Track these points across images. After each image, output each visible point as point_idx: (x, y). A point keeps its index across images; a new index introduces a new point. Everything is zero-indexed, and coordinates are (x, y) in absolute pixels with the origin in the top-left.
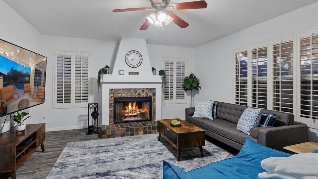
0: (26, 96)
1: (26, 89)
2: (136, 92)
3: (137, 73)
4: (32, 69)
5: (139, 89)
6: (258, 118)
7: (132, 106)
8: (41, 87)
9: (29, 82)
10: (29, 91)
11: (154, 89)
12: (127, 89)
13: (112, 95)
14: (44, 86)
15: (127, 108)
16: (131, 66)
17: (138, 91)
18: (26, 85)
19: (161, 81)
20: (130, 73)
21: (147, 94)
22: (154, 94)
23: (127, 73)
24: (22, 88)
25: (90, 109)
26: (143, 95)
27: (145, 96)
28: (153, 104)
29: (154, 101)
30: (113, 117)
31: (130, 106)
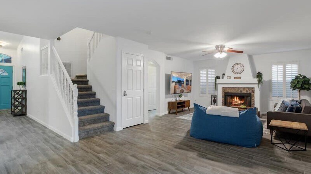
0: (183, 88)
1: (182, 86)
2: (239, 90)
3: (240, 78)
4: (185, 79)
5: (241, 88)
6: (282, 106)
7: (236, 99)
8: (189, 86)
9: (183, 84)
10: (184, 87)
11: (253, 88)
12: (233, 87)
13: (223, 91)
14: (191, 85)
15: (233, 99)
16: (236, 73)
17: (240, 89)
18: (182, 85)
19: (257, 82)
20: (235, 78)
21: (247, 91)
22: (253, 92)
23: (232, 78)
24: (181, 86)
25: (212, 98)
26: (244, 91)
27: (246, 92)
28: (252, 98)
29: (254, 96)
30: (224, 103)
31: (235, 99)
